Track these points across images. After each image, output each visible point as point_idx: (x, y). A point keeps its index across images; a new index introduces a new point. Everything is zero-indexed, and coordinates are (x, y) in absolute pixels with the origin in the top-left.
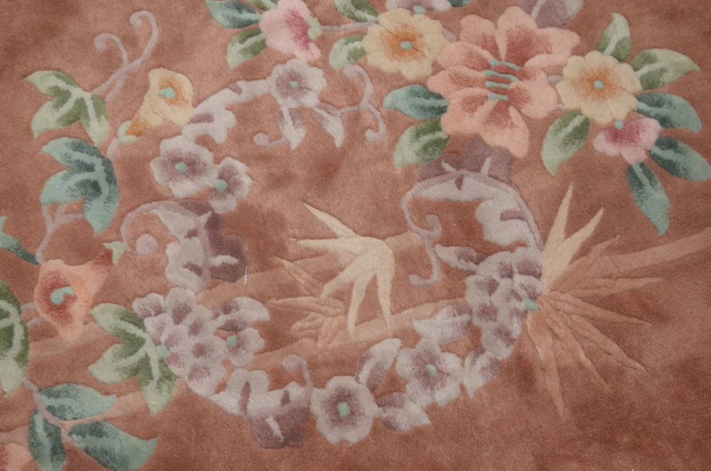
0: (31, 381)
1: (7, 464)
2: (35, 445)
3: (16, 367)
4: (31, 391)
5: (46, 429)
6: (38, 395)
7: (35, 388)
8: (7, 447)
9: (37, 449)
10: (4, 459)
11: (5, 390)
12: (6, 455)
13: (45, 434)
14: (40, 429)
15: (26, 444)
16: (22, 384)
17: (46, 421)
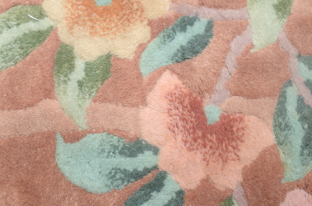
0: (292, 40)
1: (242, 141)
2: (283, 127)
3: (275, 16)
4: (287, 54)
5: (299, 109)
6: (296, 60)
7: (293, 51)
8: (246, 118)
9: (284, 133)
10: (240, 134)
11: (255, 42)
12: (243, 129)
13: (297, 117)
14: (291, 107)
15: (271, 121)
16: (278, 41)
17: (301, 100)
